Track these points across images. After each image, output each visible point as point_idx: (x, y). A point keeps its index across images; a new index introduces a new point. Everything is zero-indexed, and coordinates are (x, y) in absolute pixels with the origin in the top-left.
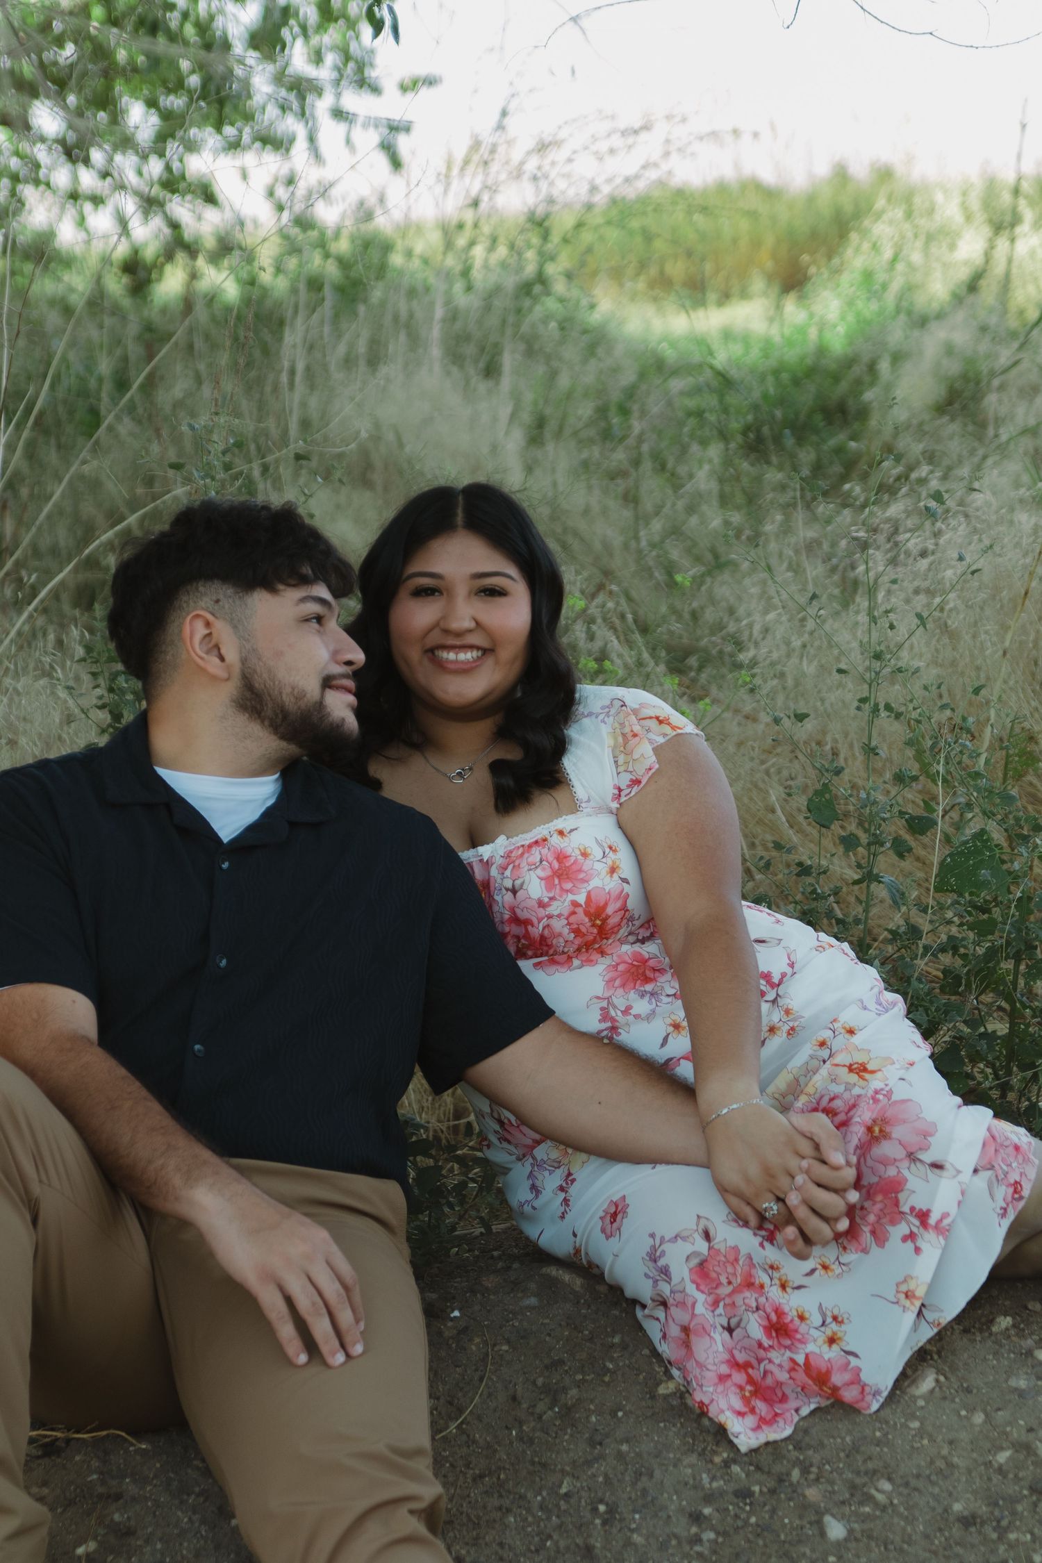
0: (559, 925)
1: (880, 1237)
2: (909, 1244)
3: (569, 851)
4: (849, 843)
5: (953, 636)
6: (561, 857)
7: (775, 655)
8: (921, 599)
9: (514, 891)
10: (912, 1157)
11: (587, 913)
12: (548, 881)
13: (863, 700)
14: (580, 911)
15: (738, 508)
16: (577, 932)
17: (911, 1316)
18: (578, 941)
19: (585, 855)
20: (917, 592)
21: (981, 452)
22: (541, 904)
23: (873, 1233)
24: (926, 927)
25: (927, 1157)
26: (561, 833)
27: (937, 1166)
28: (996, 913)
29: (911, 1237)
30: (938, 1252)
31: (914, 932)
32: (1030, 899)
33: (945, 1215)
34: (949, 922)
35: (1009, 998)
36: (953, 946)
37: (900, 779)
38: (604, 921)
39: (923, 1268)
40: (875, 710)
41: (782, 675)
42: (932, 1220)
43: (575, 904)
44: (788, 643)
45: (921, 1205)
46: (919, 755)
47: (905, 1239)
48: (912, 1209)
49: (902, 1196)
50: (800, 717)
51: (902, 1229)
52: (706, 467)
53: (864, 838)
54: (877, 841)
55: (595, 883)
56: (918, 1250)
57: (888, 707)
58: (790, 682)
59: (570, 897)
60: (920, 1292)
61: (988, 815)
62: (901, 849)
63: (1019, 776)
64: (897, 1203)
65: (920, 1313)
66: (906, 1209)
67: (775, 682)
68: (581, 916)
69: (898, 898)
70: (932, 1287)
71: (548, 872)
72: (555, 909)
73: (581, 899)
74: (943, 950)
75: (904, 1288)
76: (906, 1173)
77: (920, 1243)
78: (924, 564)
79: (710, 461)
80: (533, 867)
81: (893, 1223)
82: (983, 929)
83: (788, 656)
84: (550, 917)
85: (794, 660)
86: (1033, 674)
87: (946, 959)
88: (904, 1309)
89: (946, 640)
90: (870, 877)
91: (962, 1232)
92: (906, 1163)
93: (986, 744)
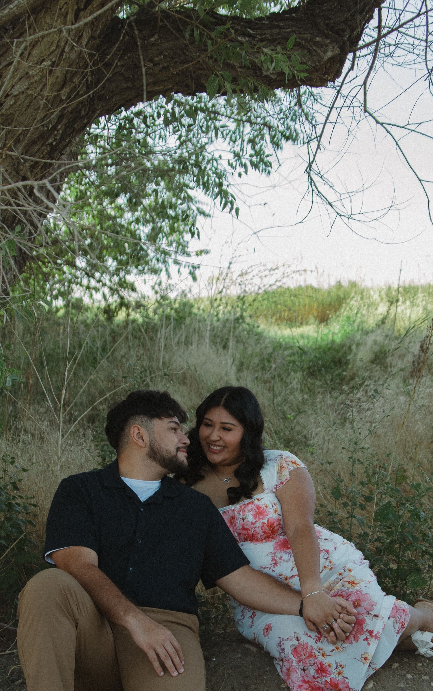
0: (258, 530)
1: (356, 640)
2: (366, 642)
3: (261, 506)
4: (345, 505)
5: (379, 437)
6: (259, 508)
7: (320, 443)
8: (369, 424)
9: (243, 519)
10: (368, 613)
11: (267, 526)
12: (255, 516)
13: (351, 458)
14: (265, 525)
15: (307, 393)
16: (264, 532)
17: (367, 666)
18: (265, 535)
19: (266, 507)
20: (367, 422)
21: (386, 376)
22: (252, 523)
23: (354, 637)
24: (370, 533)
25: (373, 613)
26: (258, 500)
27: (376, 616)
28: (394, 529)
29: (367, 639)
30: (376, 645)
31: (366, 534)
32: (405, 524)
33: (378, 633)
34: (378, 532)
35: (398, 557)
36: (379, 539)
37: (362, 484)
38: (273, 528)
39: (371, 650)
40: (355, 461)
41: (322, 449)
42: (374, 634)
43: (264, 523)
44: (324, 438)
45: (370, 629)
46: (368, 476)
47: (364, 640)
48: (367, 630)
49: (364, 625)
50: (330, 463)
51: (364, 636)
52: (296, 380)
53: (350, 504)
54: (354, 504)
55: (270, 516)
56: (369, 644)
57: (359, 460)
58: (325, 451)
59: (262, 521)
60: (370, 658)
61: (391, 496)
62: (362, 507)
63: (400, 484)
64: (362, 628)
65: (369, 665)
66: (365, 630)
67: (320, 451)
68: (266, 527)
69: (361, 523)
70: (373, 657)
71: (254, 513)
72: (257, 525)
73: (266, 521)
74: (376, 540)
75: (364, 656)
76: (366, 618)
77: (369, 641)
78: (369, 413)
79: (298, 378)
80: (249, 511)
81: (361, 634)
82: (389, 534)
83: (324, 442)
84: (255, 527)
85: (326, 444)
86: (404, 450)
87: (376, 544)
88: (364, 663)
89: (376, 438)
90: (352, 516)
91: (384, 638)
92: (366, 615)
93: (390, 473)
